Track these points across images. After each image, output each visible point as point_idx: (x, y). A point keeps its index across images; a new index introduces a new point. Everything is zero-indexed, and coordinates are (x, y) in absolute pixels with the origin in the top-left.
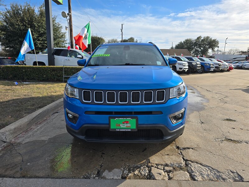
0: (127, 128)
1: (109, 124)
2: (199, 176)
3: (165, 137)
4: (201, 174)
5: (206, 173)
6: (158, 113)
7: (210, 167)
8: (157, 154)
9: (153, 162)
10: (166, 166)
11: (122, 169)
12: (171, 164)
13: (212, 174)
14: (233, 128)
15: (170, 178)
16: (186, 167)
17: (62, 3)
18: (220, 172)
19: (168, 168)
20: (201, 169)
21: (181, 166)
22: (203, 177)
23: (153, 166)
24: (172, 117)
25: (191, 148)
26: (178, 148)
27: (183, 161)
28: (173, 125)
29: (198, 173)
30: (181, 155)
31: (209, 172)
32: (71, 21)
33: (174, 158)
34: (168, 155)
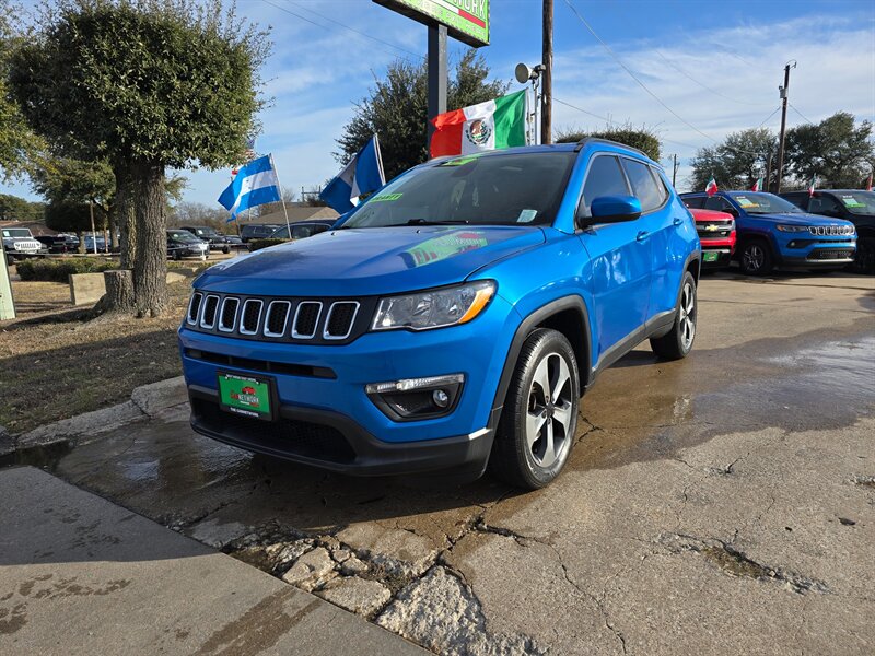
0: (251, 408)
1: (218, 388)
2: (404, 615)
3: (357, 459)
4: (420, 613)
5: (442, 615)
6: (327, 374)
7: (480, 604)
8: (384, 522)
9: (343, 536)
10: (365, 557)
11: (252, 527)
12: (381, 555)
13: (456, 626)
14: (845, 522)
15: (321, 588)
16: (414, 579)
17: (485, 40)
18: (484, 630)
19: (355, 563)
20: (443, 599)
21: (398, 572)
22: (414, 622)
23: (325, 545)
24: (385, 395)
25: (515, 535)
26: (477, 523)
27: (428, 561)
28: (391, 424)
29: (414, 607)
30: (449, 544)
31: (456, 618)
32: (546, 91)
33: (415, 544)
34: (413, 531)
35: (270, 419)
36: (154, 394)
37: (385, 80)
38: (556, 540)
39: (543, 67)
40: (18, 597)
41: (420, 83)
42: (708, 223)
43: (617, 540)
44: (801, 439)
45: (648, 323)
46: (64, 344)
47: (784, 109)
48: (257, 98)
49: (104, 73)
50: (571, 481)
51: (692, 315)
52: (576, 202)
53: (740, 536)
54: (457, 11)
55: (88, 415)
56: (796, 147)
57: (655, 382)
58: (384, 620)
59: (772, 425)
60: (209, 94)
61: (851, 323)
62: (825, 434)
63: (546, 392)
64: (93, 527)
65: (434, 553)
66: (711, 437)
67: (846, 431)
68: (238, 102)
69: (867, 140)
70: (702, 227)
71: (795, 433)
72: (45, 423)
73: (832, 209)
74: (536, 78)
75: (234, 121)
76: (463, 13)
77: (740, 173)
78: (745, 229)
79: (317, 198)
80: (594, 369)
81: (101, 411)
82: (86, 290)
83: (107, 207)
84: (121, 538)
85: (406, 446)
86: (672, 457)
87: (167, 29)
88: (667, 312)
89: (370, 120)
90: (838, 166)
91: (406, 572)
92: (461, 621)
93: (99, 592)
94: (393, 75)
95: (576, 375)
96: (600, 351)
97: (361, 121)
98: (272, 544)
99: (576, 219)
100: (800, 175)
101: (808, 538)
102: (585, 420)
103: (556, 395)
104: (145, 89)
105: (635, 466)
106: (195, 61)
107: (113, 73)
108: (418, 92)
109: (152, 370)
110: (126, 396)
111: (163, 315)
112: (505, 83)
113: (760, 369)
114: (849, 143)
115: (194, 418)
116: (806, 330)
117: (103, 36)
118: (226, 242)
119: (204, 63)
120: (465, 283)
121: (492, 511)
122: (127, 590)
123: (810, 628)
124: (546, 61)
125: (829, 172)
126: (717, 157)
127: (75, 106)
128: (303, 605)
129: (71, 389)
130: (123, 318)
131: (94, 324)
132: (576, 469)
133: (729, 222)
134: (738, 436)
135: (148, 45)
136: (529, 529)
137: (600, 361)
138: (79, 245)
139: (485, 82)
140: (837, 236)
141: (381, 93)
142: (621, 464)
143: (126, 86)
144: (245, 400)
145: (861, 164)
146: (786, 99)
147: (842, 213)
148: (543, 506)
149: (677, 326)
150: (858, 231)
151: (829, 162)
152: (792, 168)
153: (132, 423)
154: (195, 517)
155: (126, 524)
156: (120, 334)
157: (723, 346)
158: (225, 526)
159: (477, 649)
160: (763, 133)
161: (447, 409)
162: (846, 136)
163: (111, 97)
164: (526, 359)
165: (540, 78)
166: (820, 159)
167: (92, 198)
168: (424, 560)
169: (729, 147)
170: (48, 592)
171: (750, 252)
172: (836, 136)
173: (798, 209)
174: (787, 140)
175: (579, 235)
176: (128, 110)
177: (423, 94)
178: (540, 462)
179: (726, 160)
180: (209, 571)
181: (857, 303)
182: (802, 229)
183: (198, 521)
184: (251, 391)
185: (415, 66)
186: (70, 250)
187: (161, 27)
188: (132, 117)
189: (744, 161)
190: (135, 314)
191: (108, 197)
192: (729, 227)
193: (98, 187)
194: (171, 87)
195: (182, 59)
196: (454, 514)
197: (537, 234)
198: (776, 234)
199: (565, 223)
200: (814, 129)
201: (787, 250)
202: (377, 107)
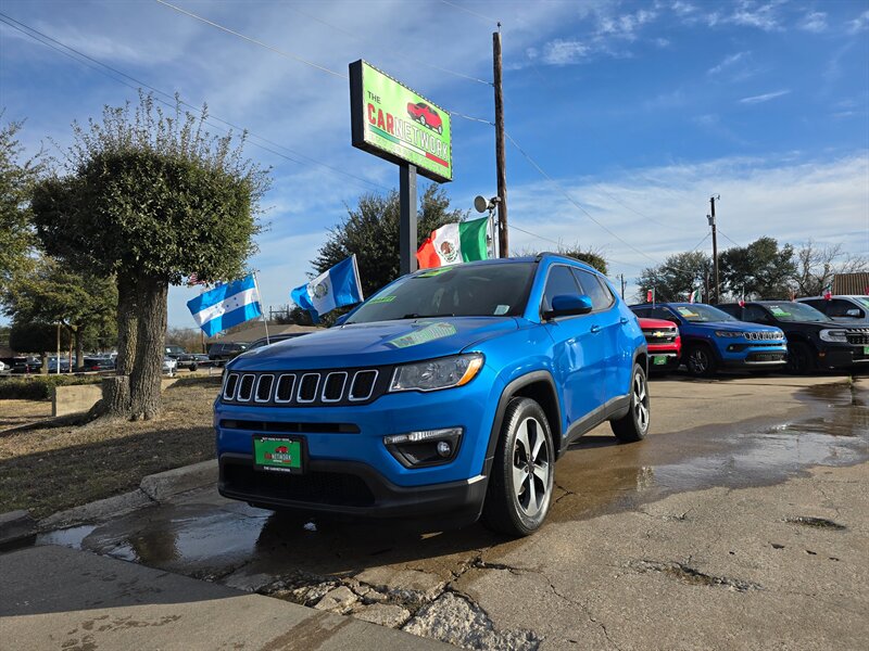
0: (284, 465)
1: (252, 452)
2: (424, 626)
3: (376, 502)
4: (437, 623)
5: (456, 623)
6: (352, 428)
7: (486, 613)
8: (395, 566)
9: (360, 577)
10: (384, 590)
11: (278, 577)
12: (396, 589)
13: (468, 630)
14: (776, 547)
15: (349, 613)
16: (428, 603)
17: (449, 177)
18: (492, 629)
19: (374, 594)
20: (455, 613)
21: (414, 598)
22: (433, 629)
23: (347, 584)
24: (399, 445)
25: (509, 568)
26: (476, 563)
27: (437, 590)
28: (404, 471)
29: (431, 620)
30: (454, 577)
31: (467, 624)
32: (502, 219)
33: (424, 579)
34: (421, 571)
35: (300, 472)
36: (162, 482)
37: (356, 210)
38: (544, 569)
39: (499, 199)
40: (82, 632)
41: (388, 212)
42: (654, 330)
43: (594, 567)
44: (742, 495)
45: (607, 404)
46: (63, 445)
47: (714, 235)
48: (256, 223)
49: (127, 203)
50: (553, 530)
51: (645, 402)
52: (539, 300)
53: (693, 559)
54: (424, 154)
55: (101, 502)
56: (729, 267)
57: (618, 458)
58: (407, 629)
59: (718, 485)
60: (216, 219)
61: (786, 411)
62: (761, 490)
63: (527, 451)
64: (133, 583)
65: (441, 585)
66: (667, 495)
67: (779, 487)
68: (239, 226)
69: (791, 260)
70: (649, 334)
71: (737, 490)
72: (61, 509)
73: (763, 318)
74: (493, 208)
75: (235, 242)
76: (429, 156)
77: (682, 290)
78: (687, 336)
79: (285, 316)
80: (564, 436)
81: (112, 499)
82: (68, 402)
83: (75, 328)
84: (162, 588)
85: (416, 489)
86: (636, 510)
87: (184, 168)
88: (623, 397)
89: (342, 243)
90: (769, 283)
91: (421, 598)
92: (472, 626)
93: (155, 624)
94: (364, 206)
95: (550, 439)
96: (569, 421)
97: (334, 245)
98: (298, 588)
99: (541, 312)
100: (736, 292)
101: (747, 558)
102: (560, 487)
103: (535, 454)
104: (161, 216)
105: (604, 517)
106: (206, 193)
107: (134, 202)
108: (387, 220)
109: (156, 463)
110: (135, 485)
111: (156, 418)
112: (465, 212)
113: (708, 446)
114: (776, 263)
115: (223, 484)
116: (747, 417)
117: (128, 173)
118: (193, 360)
119: (213, 195)
120: (460, 354)
121: (486, 554)
122: (179, 622)
123: (749, 612)
124: (501, 194)
125: (762, 289)
126: (660, 276)
127: (95, 230)
128: (338, 623)
129: (82, 480)
130: (118, 421)
131: (90, 427)
132: (556, 521)
133: (674, 329)
134: (690, 494)
135: (167, 181)
136: (521, 563)
137: (568, 431)
138: (41, 366)
139: (446, 211)
140: (768, 341)
141: (353, 221)
142: (594, 516)
143: (145, 214)
144: (278, 459)
145: (789, 282)
146: (714, 226)
147: (772, 321)
148: (532, 547)
149: (632, 412)
150: (787, 336)
151: (759, 279)
152: (727, 285)
153: (143, 508)
154: (224, 572)
155: (162, 579)
156: (116, 436)
157: (675, 431)
158: (254, 577)
159: (489, 641)
160: (699, 256)
161: (449, 457)
162: (772, 257)
163: (131, 222)
164: (510, 419)
165: (497, 208)
166: (752, 278)
167: (61, 320)
168: (434, 589)
169: (670, 268)
170: (110, 627)
171: (695, 356)
172: (763, 258)
173: (731, 318)
174: (720, 261)
175: (543, 325)
176: (144, 234)
177: (392, 222)
178: (526, 512)
179: (668, 278)
180: (249, 606)
181: (791, 397)
182: (737, 335)
183: (229, 574)
184: (284, 450)
185: (384, 198)
186: (32, 371)
187: (179, 166)
188: (148, 239)
189: (684, 279)
190: (129, 417)
191: (78, 317)
192: (674, 334)
193: (69, 308)
194: (184, 214)
195: (195, 192)
196: (456, 557)
197: (511, 322)
198: (716, 340)
199: (533, 315)
200: (743, 252)
201: (728, 353)
202: (349, 233)
